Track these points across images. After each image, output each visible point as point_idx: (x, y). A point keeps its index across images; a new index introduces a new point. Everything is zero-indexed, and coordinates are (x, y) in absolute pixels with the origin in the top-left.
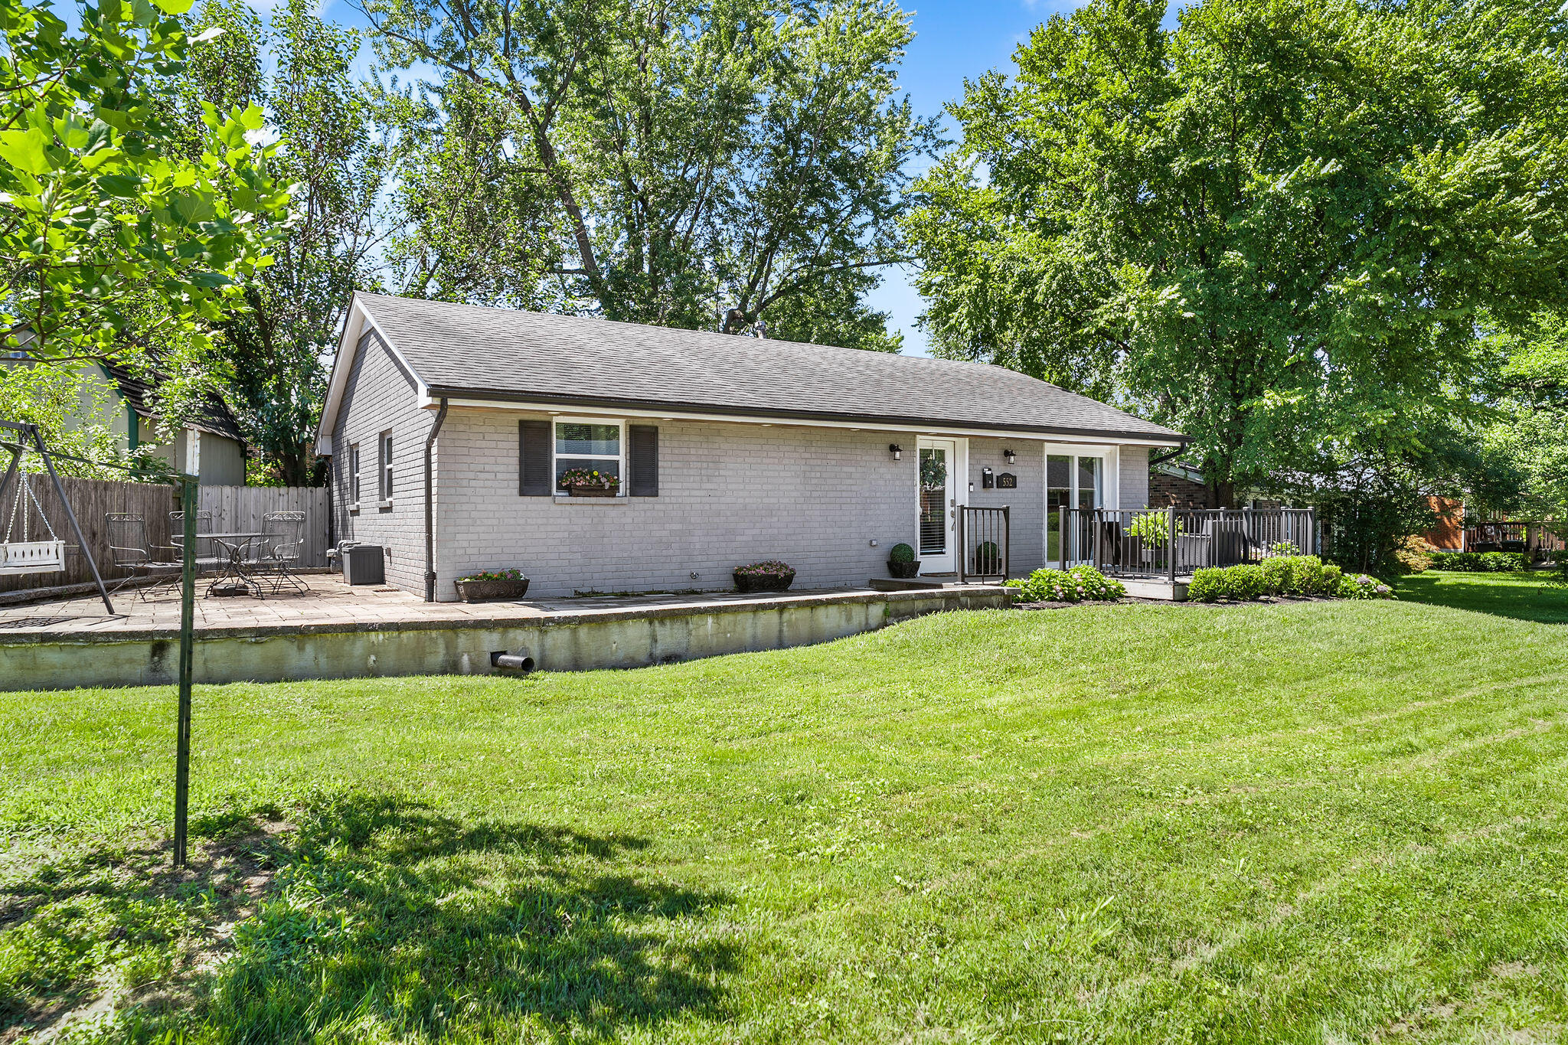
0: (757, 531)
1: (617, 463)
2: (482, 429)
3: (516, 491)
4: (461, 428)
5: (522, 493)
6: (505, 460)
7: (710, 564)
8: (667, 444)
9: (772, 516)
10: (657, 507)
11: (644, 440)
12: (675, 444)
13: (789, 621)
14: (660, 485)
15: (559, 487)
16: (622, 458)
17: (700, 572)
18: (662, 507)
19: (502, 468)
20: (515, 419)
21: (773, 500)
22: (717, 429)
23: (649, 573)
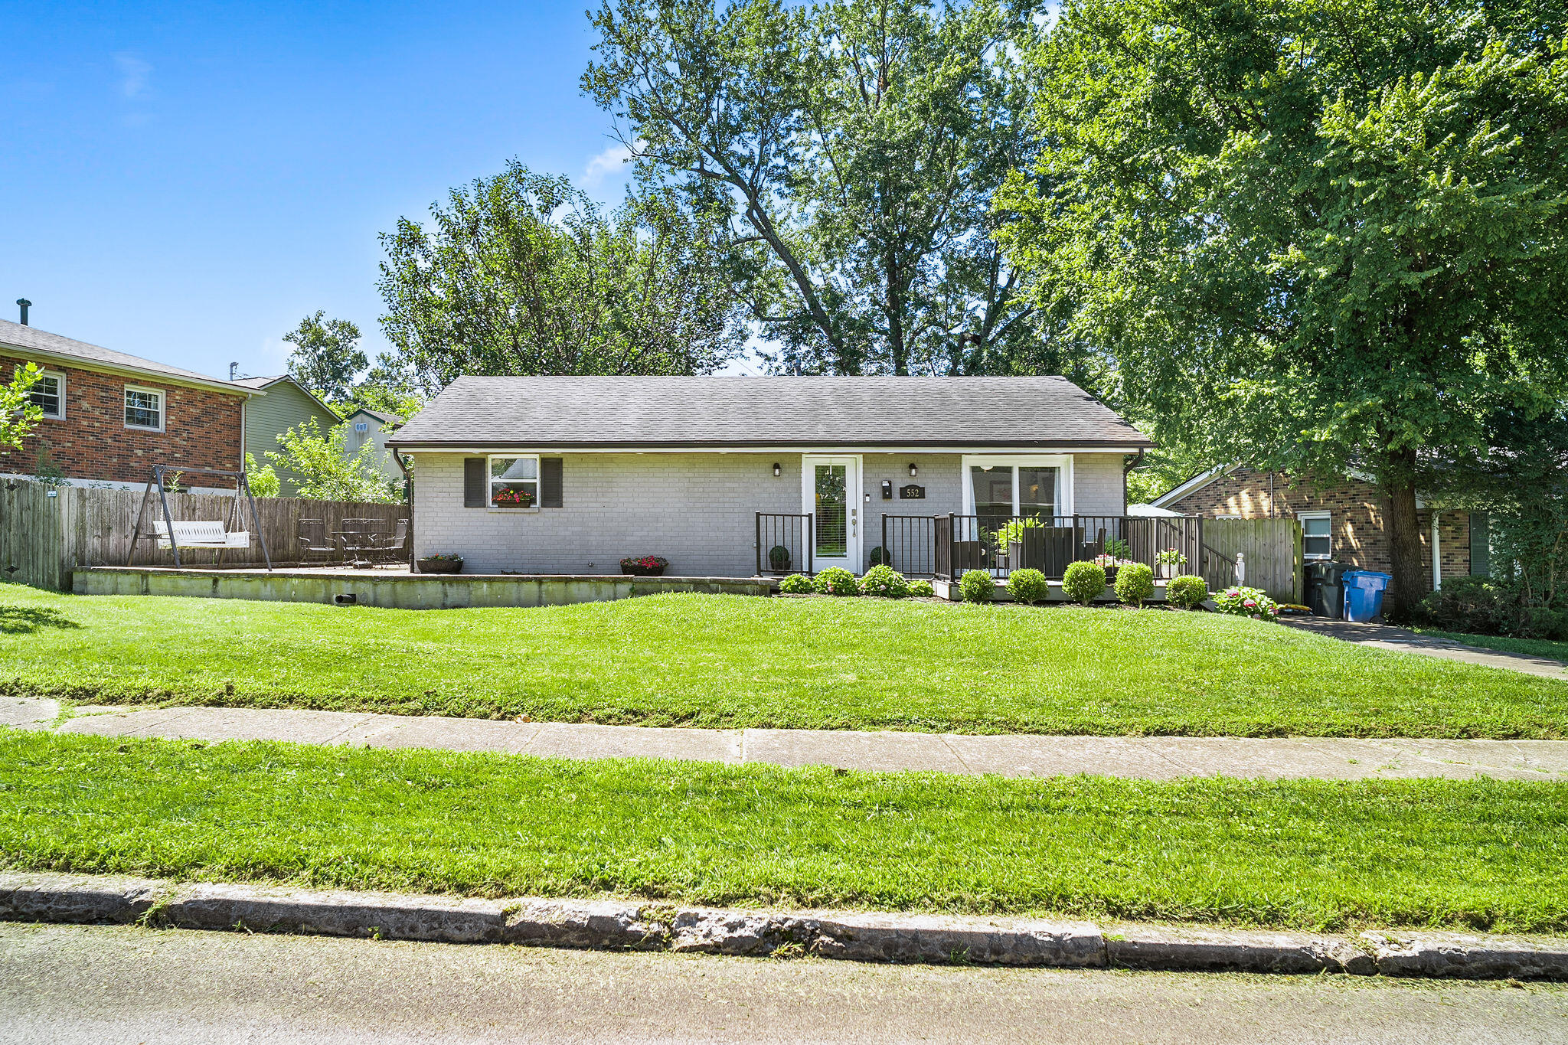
0: (646, 534)
1: (535, 484)
2: (442, 465)
3: (462, 505)
4: (428, 465)
5: (466, 506)
6: (456, 485)
7: (604, 557)
8: (570, 470)
9: (657, 521)
10: (562, 515)
11: (552, 469)
12: (576, 470)
13: (547, 591)
14: (564, 500)
15: (494, 502)
16: (538, 481)
17: (596, 562)
18: (566, 515)
19: (454, 490)
20: (462, 458)
21: (657, 510)
22: (610, 458)
23: (555, 562)
